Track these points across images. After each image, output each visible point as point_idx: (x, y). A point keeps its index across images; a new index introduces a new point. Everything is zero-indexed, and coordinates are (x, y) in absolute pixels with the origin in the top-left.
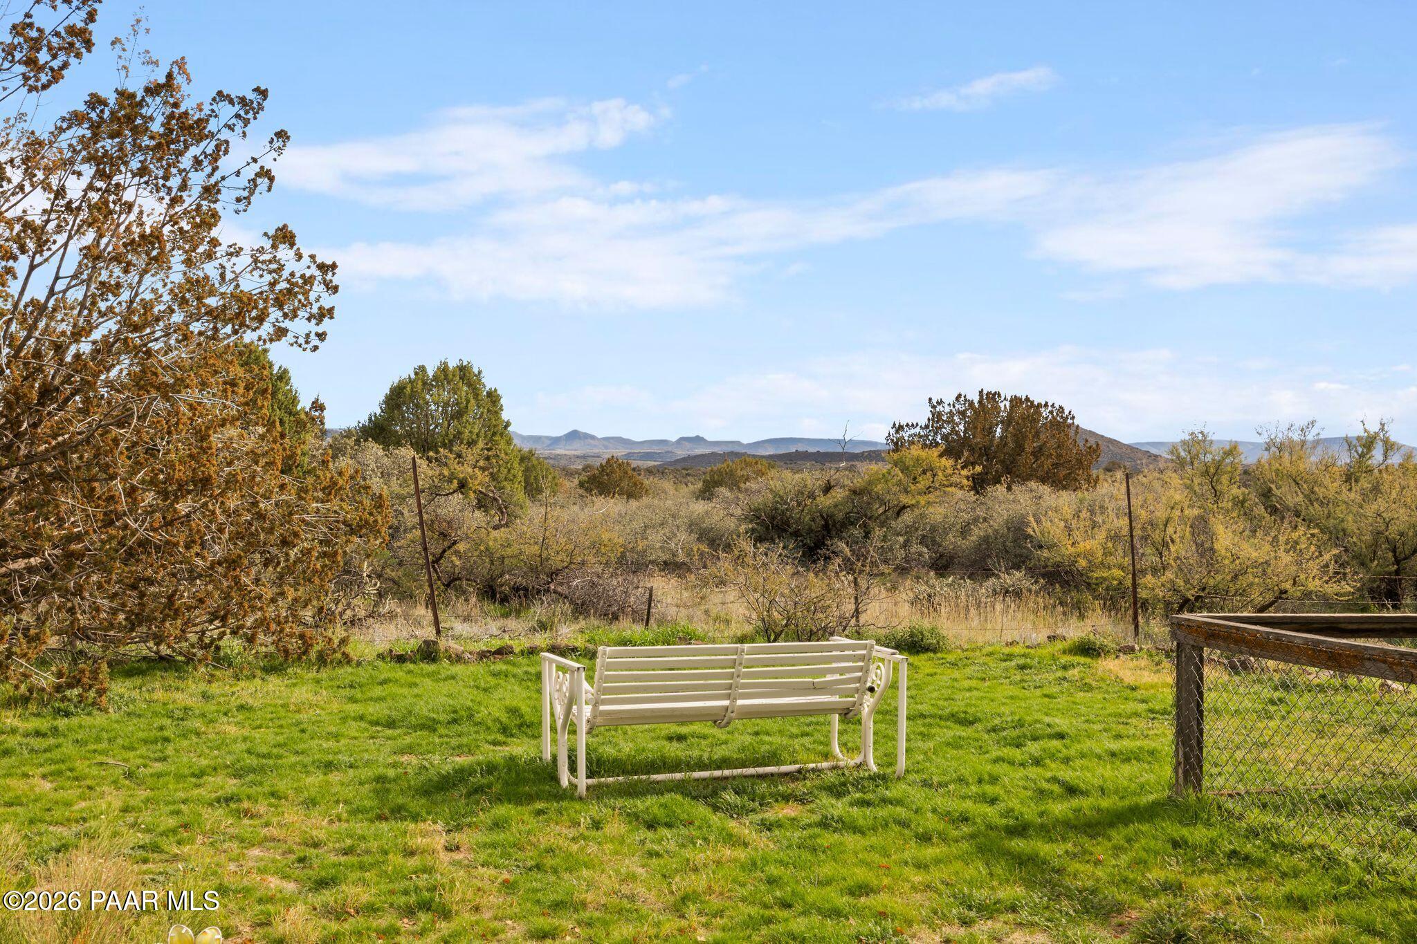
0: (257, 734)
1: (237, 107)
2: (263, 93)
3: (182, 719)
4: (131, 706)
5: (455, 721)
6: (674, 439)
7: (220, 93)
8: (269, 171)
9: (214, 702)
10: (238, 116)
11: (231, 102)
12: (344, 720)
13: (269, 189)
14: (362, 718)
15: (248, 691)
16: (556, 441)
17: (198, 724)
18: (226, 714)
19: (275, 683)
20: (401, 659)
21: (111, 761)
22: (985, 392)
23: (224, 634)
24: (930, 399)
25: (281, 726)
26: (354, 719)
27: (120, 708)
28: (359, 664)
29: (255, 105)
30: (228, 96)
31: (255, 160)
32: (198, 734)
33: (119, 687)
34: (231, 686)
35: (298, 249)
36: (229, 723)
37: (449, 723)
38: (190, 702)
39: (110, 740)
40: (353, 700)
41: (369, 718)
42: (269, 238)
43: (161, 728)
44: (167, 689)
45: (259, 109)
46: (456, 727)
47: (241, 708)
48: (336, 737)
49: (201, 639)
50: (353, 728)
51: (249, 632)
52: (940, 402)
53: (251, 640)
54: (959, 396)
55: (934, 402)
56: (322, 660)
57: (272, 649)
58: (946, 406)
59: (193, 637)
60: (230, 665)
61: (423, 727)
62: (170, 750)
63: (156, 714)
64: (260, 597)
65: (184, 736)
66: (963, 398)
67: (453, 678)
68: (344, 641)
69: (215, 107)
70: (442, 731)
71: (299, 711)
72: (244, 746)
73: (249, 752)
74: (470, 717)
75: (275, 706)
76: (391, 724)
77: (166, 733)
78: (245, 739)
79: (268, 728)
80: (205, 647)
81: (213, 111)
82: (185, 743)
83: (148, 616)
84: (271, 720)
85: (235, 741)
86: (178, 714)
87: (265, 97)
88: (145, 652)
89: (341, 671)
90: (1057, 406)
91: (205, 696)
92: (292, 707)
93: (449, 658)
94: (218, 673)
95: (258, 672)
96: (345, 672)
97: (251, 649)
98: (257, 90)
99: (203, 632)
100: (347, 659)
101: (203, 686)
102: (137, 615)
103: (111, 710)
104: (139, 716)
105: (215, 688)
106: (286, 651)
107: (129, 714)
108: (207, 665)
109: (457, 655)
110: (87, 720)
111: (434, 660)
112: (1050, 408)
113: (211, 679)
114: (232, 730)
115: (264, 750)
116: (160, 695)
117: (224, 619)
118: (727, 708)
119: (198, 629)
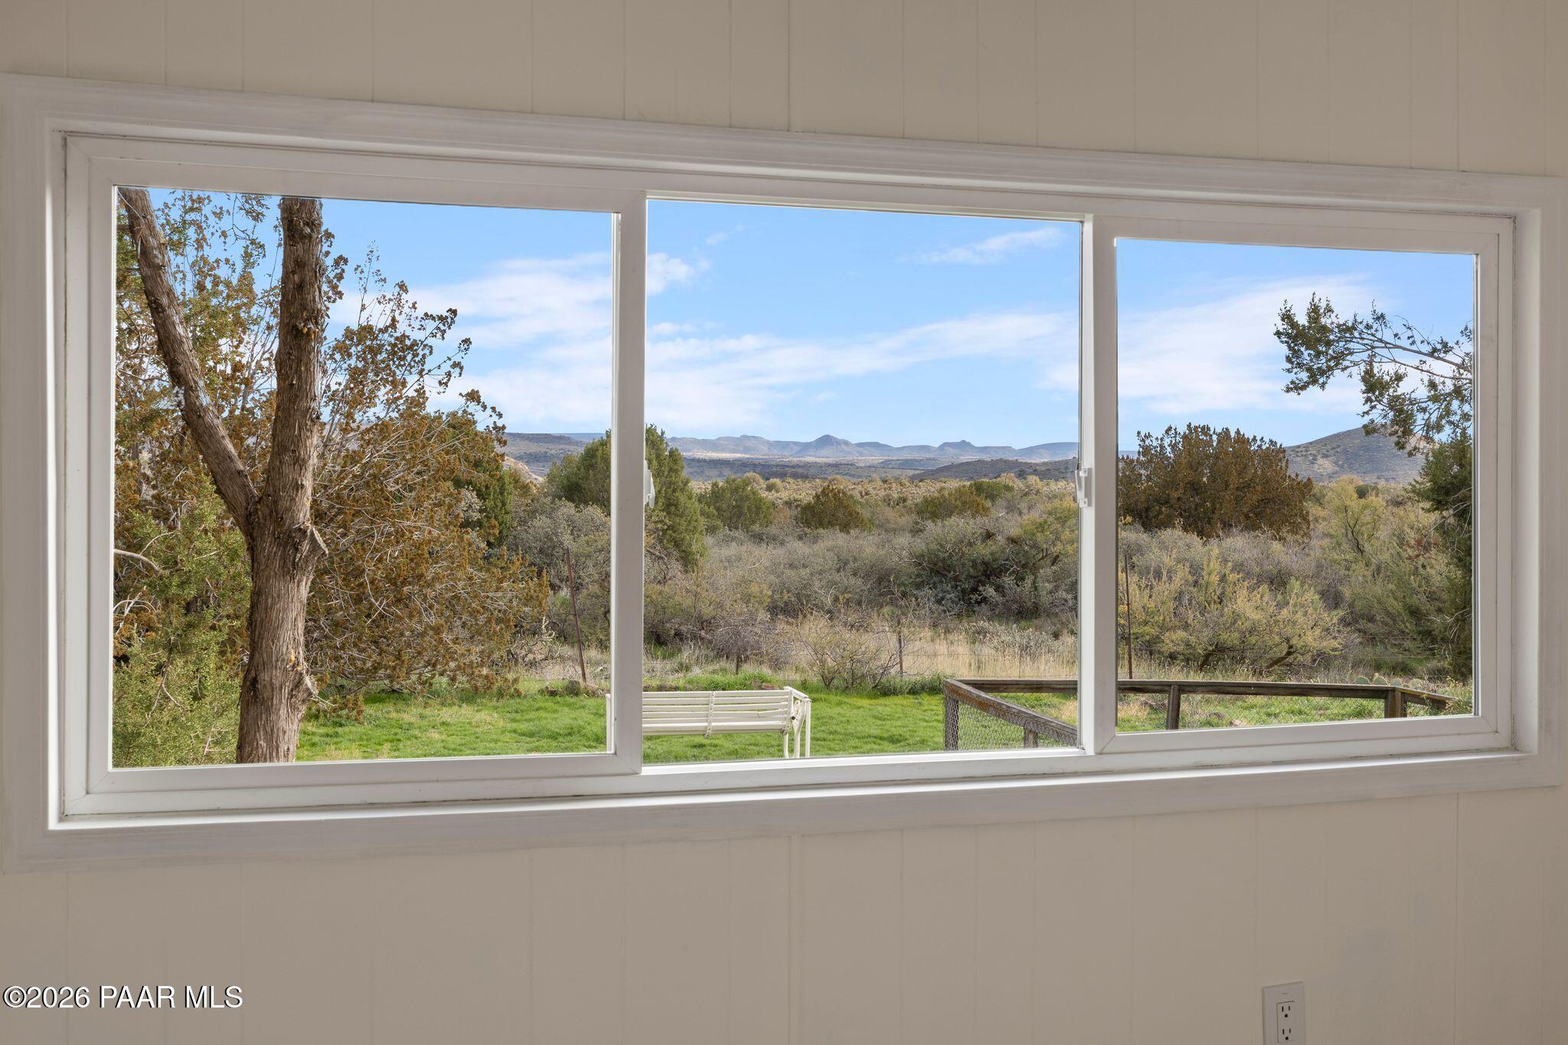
0: (449, 739)
1: (437, 322)
2: (454, 312)
3: (408, 730)
4: (377, 722)
5: (570, 734)
6: (936, 444)
7: (426, 314)
8: (459, 363)
9: (427, 720)
10: (438, 328)
11: (433, 319)
12: (503, 732)
13: (460, 374)
14: (515, 731)
15: (447, 714)
16: (806, 447)
17: (417, 732)
18: (433, 727)
19: (467, 711)
20: (553, 693)
21: (369, 750)
22: (1192, 426)
23: (434, 675)
24: (1139, 433)
25: (465, 735)
26: (510, 732)
27: (370, 723)
28: (525, 697)
29: (449, 320)
30: (431, 315)
31: (449, 359)
32: (416, 738)
33: (369, 710)
34: (438, 710)
35: (484, 403)
36: (434, 732)
37: (566, 735)
38: (413, 720)
39: (367, 740)
40: (514, 720)
41: (519, 731)
42: (463, 396)
43: (396, 734)
44: (398, 711)
45: (451, 322)
46: (569, 738)
47: (443, 723)
48: (496, 741)
49: (420, 678)
50: (507, 737)
51: (451, 674)
52: (1148, 436)
53: (453, 679)
54: (1170, 429)
55: (1143, 434)
56: (501, 694)
57: (467, 686)
58: (1153, 439)
59: (414, 678)
60: (439, 696)
61: (550, 737)
62: (401, 745)
63: (392, 726)
64: (456, 653)
65: (409, 739)
66: (1173, 431)
67: (583, 707)
68: (516, 680)
69: (423, 323)
70: (561, 739)
71: (478, 727)
72: (442, 745)
73: (444, 747)
74: (579, 732)
75: (464, 723)
76: (531, 735)
77: (398, 737)
78: (443, 741)
79: (457, 735)
80: (423, 683)
81: (422, 326)
82: (409, 743)
83: (385, 665)
84: (460, 731)
85: (437, 742)
86: (405, 726)
87: (455, 315)
88: (383, 686)
89: (512, 701)
90: (1266, 439)
91: (422, 717)
92: (474, 724)
93: (587, 693)
94: (430, 701)
95: (457, 702)
96: (514, 703)
97: (453, 686)
98: (450, 310)
99: (420, 674)
100: (518, 693)
101: (420, 710)
102: (378, 663)
103: (366, 724)
104: (383, 727)
105: (428, 712)
106: (476, 688)
107: (377, 726)
108: (423, 696)
109: (594, 692)
110: (353, 729)
111: (577, 695)
112: (1259, 443)
113: (426, 705)
114: (436, 736)
115: (453, 746)
116: (394, 715)
117: (434, 666)
118: (706, 727)
119: (418, 671)
